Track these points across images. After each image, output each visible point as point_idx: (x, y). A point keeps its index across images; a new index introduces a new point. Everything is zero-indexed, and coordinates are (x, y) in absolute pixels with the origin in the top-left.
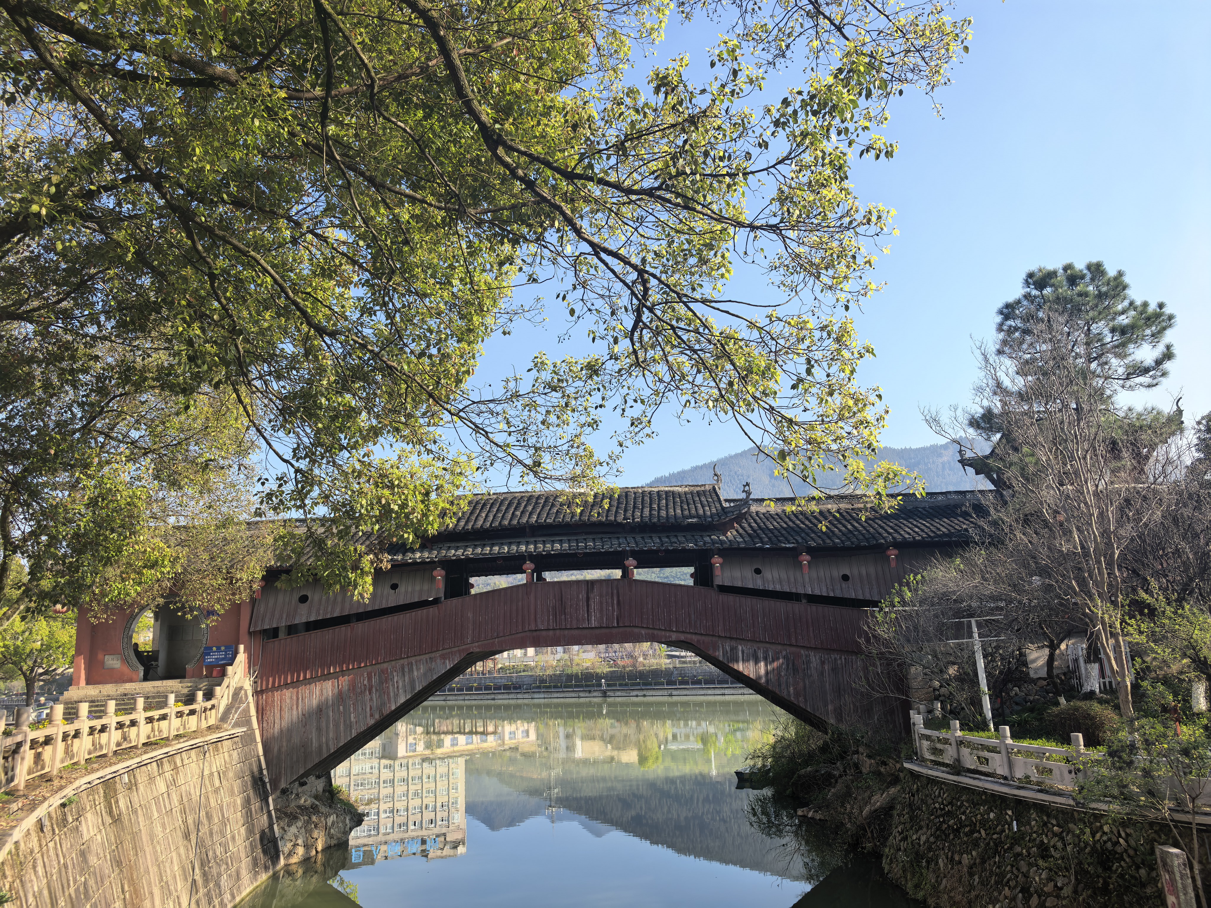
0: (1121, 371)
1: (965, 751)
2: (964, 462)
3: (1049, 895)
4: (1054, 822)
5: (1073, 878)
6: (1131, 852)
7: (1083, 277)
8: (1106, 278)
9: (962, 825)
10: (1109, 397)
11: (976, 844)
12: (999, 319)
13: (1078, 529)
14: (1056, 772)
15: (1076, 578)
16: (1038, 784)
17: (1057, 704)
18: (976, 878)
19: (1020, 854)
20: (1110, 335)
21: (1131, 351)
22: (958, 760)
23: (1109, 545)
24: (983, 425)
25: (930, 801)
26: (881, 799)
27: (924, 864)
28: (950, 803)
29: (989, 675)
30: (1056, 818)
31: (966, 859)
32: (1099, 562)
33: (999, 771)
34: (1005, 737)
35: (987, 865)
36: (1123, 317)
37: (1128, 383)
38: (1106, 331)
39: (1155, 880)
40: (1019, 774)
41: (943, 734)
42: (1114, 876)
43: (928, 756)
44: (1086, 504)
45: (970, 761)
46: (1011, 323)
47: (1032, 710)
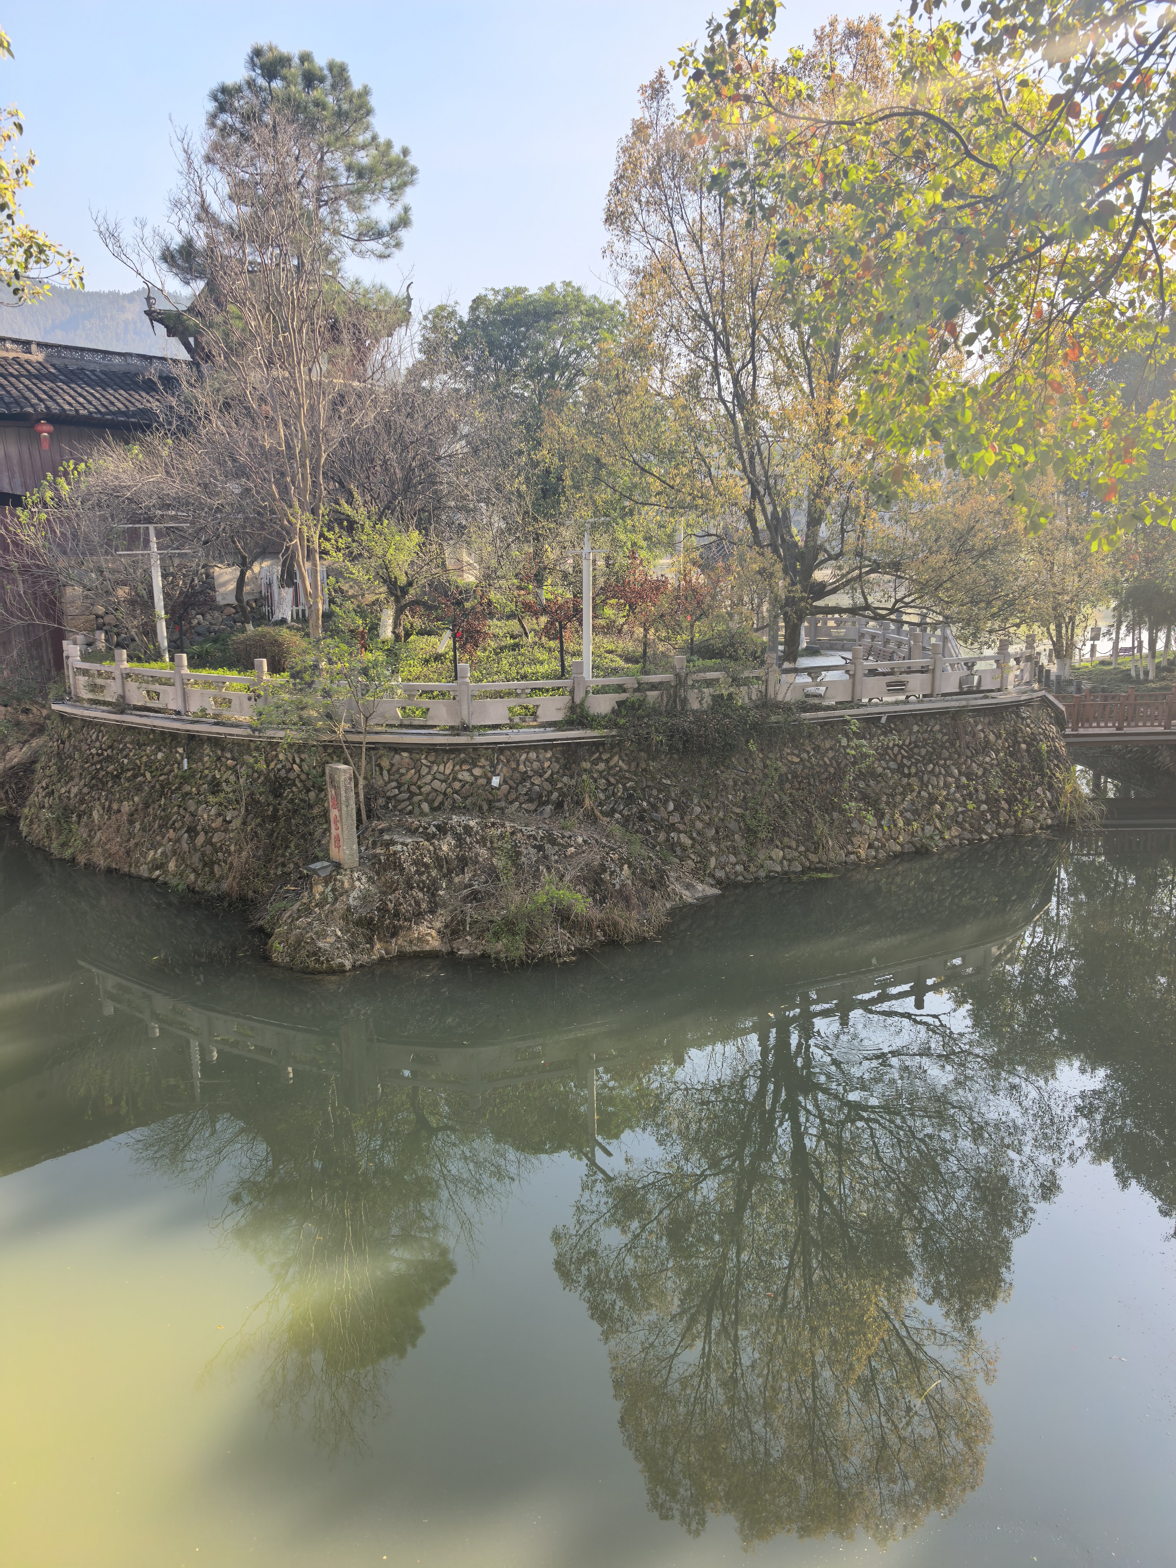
0: (352, 227)
1: (131, 685)
2: (153, 315)
3: (216, 830)
4: (229, 755)
5: (243, 810)
6: (303, 777)
7: (322, 80)
8: (349, 92)
9: (124, 770)
10: (338, 261)
11: (139, 789)
12: (211, 106)
13: (286, 423)
14: (235, 702)
15: (277, 483)
16: (216, 716)
17: (243, 630)
18: (137, 825)
19: (189, 793)
20: (345, 174)
21: (367, 203)
22: (123, 697)
23: (316, 446)
24: (180, 262)
25: (84, 747)
26: (20, 754)
27: (74, 818)
28: (111, 747)
29: (166, 595)
30: (231, 751)
31: (126, 807)
32: (303, 465)
33: (172, 706)
34: (181, 666)
35: (151, 810)
36: (362, 153)
37: (360, 247)
38: (342, 168)
39: (321, 801)
40: (194, 707)
41: (106, 666)
42: (284, 802)
43: (85, 694)
44: (296, 390)
45: (137, 696)
46: (225, 117)
47: (215, 641)
